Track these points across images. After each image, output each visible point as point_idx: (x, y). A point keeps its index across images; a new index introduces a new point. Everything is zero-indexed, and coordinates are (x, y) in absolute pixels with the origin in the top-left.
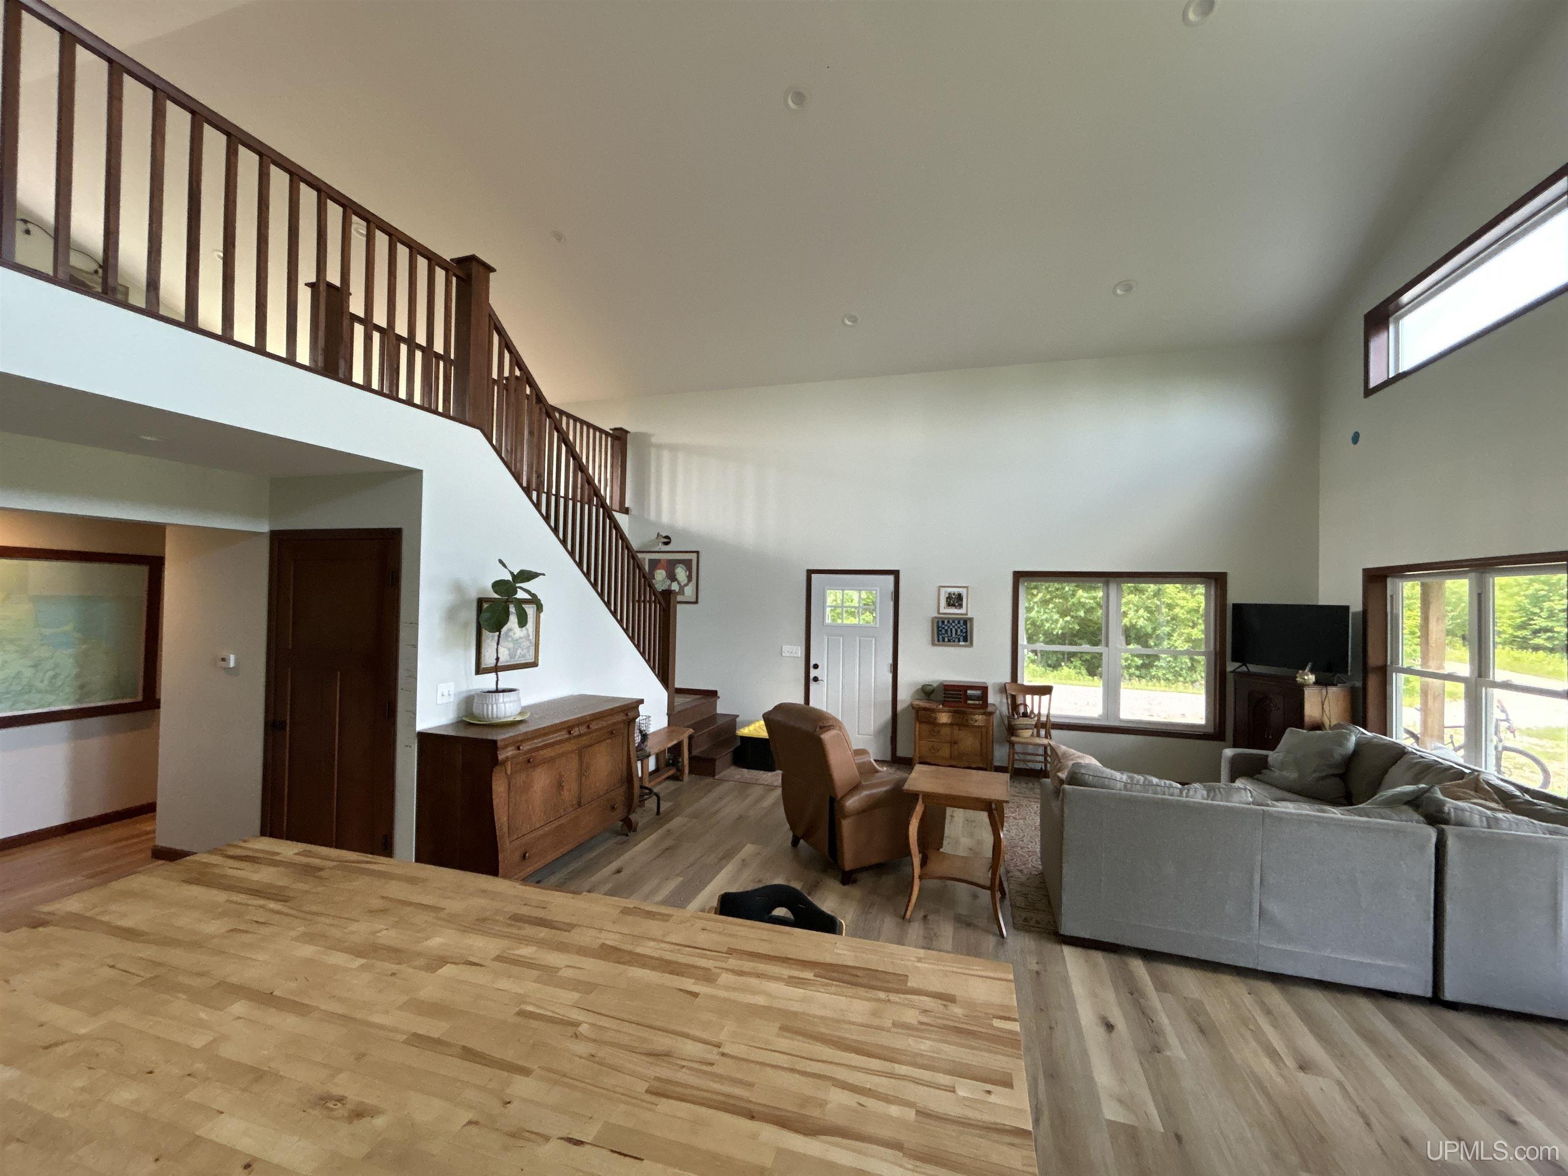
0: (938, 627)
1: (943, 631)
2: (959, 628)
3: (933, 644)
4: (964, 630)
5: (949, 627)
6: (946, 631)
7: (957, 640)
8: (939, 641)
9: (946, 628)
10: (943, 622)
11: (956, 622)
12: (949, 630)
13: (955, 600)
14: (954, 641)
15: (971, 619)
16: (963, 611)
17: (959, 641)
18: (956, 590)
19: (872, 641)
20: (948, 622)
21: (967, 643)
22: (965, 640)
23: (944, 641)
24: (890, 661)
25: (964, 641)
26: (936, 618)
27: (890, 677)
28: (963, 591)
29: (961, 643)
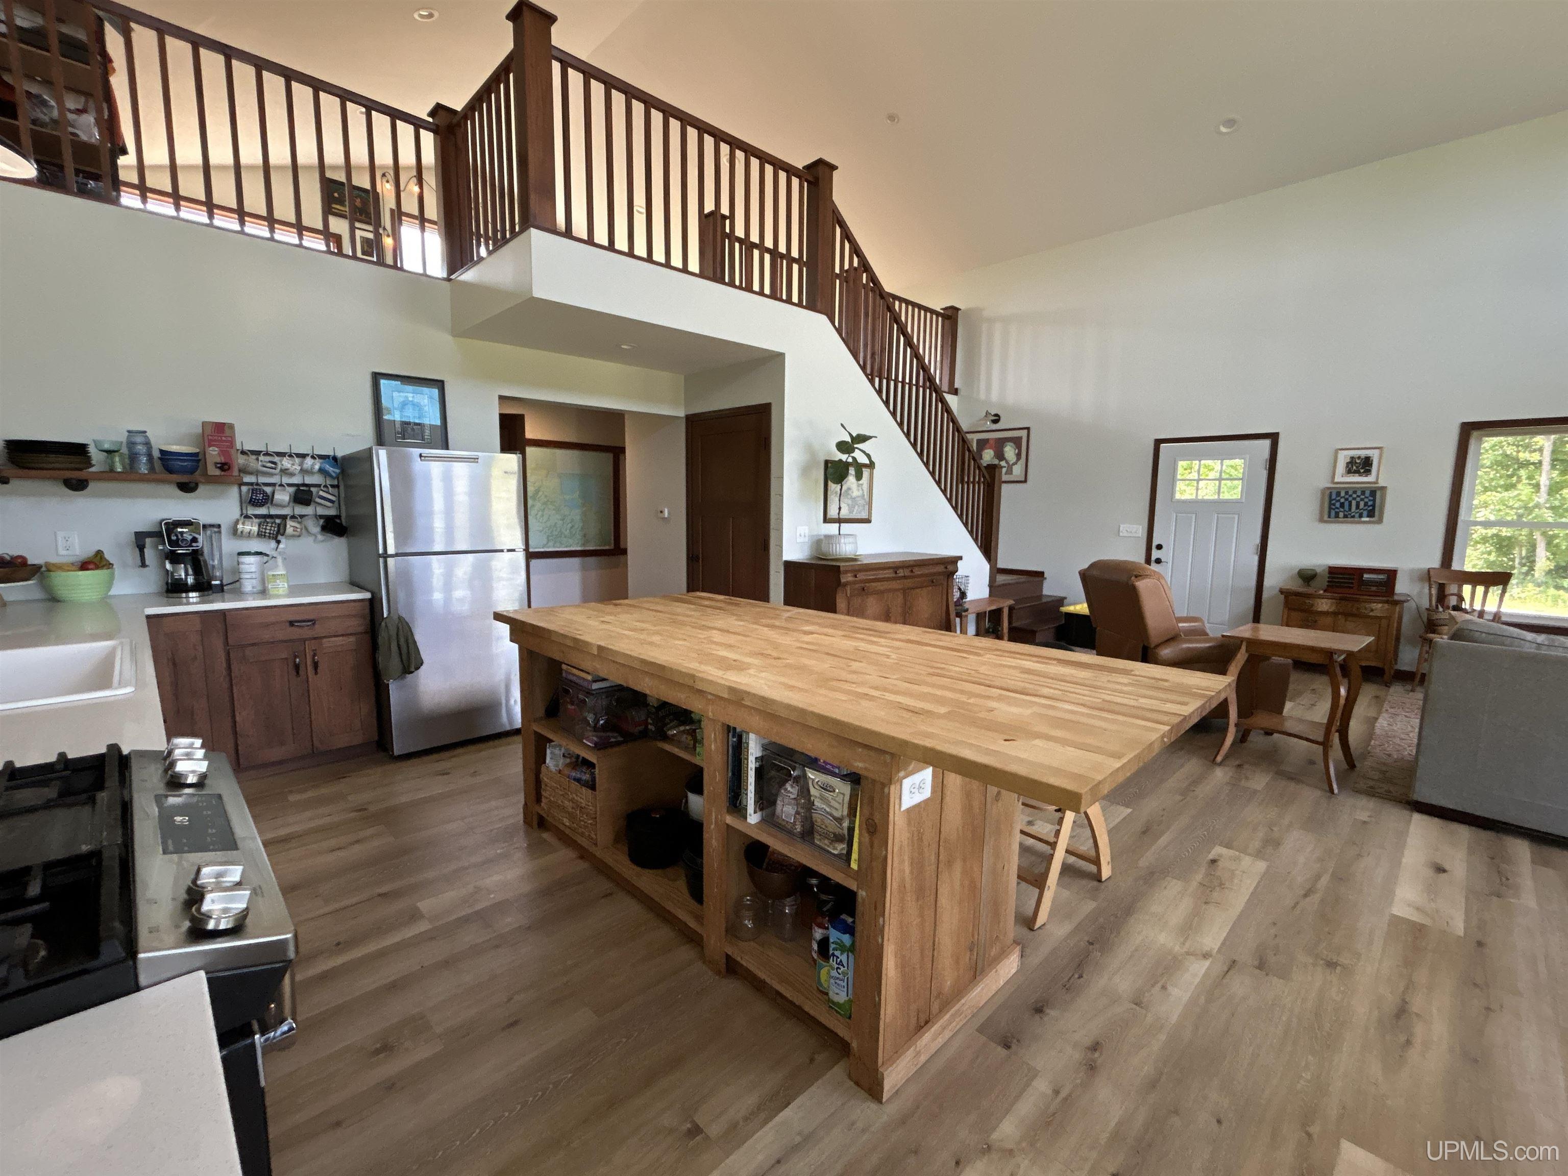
0: (1331, 500)
1: (1338, 505)
2: (1362, 500)
3: (1321, 520)
4: (1370, 503)
5: (1346, 499)
6: (1342, 505)
7: (1357, 515)
8: (1329, 517)
9: (1342, 500)
10: (1338, 494)
11: (1359, 493)
12: (1347, 504)
13: (1362, 465)
14: (1353, 517)
15: (1383, 489)
16: (1370, 478)
17: (1361, 516)
18: (1363, 453)
19: (1234, 518)
20: (1347, 493)
21: (1372, 519)
22: (1371, 514)
23: (1337, 516)
24: (1258, 541)
25: (1368, 516)
26: (1328, 488)
27: (1256, 559)
28: (1374, 455)
29: (1363, 519)
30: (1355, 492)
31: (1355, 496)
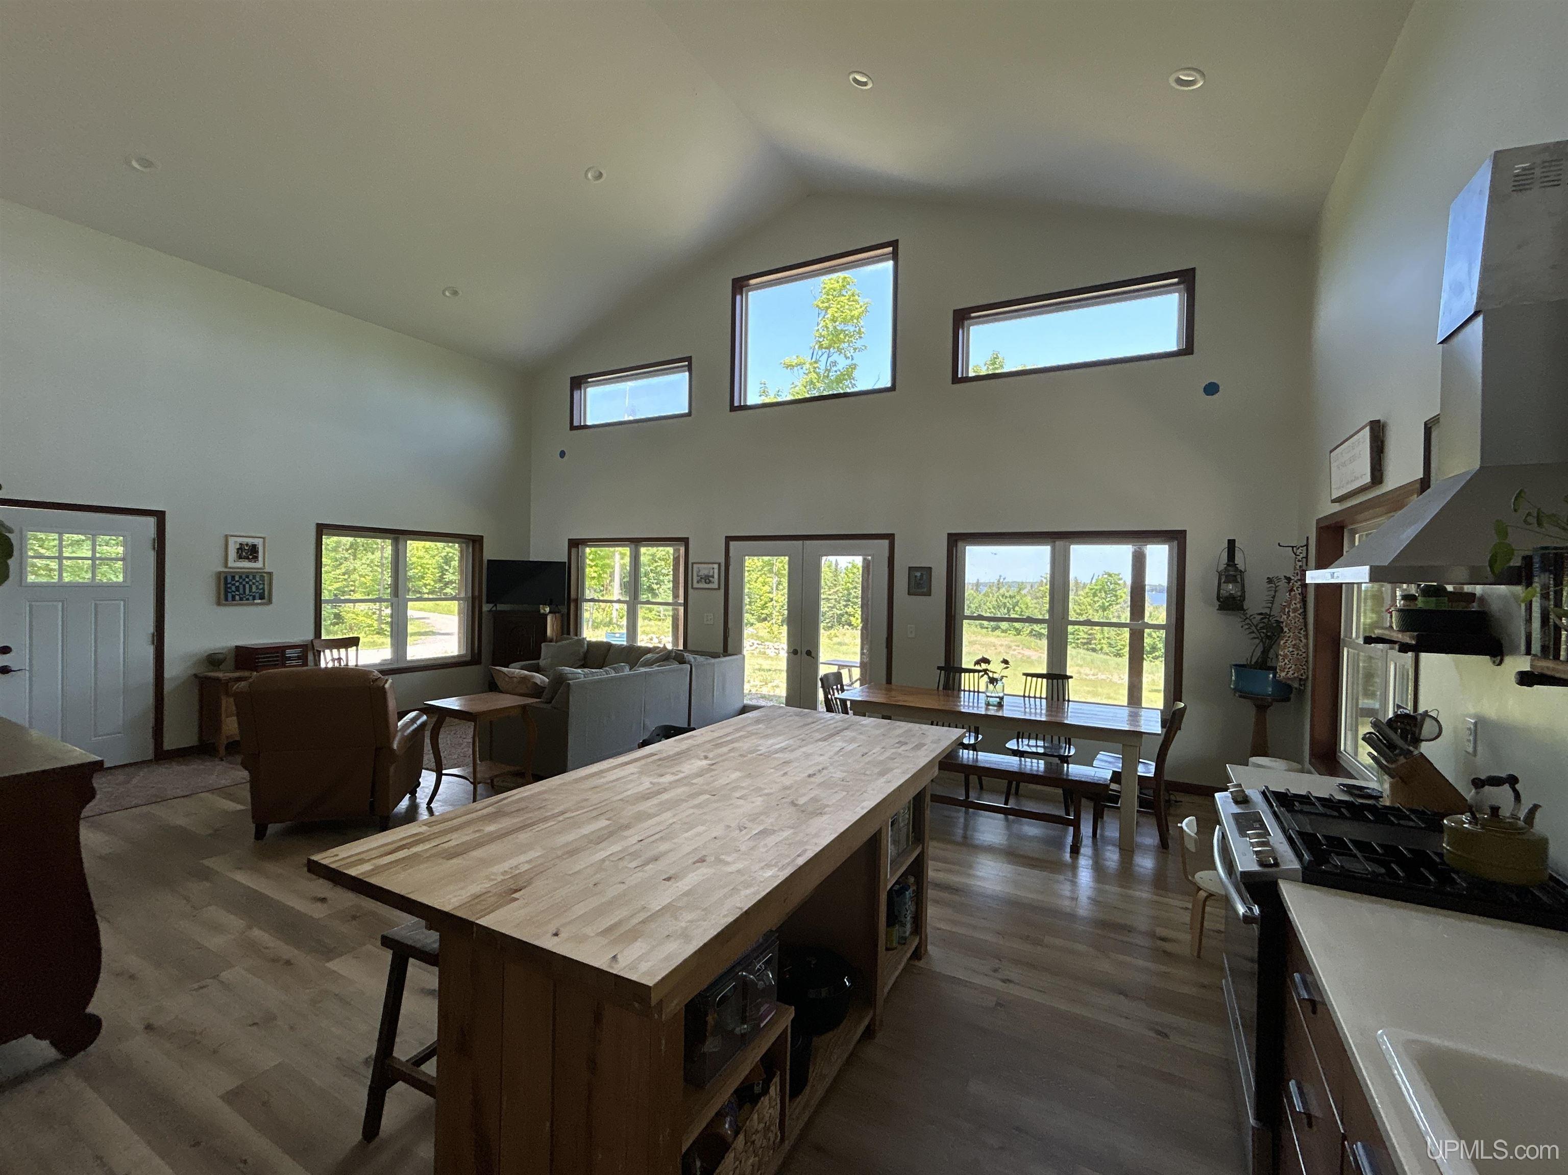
0: (226, 583)
1: (233, 588)
2: (254, 584)
4: (261, 587)
5: (241, 583)
6: (237, 589)
7: (251, 598)
8: (226, 600)
9: (237, 584)
10: (233, 578)
11: (251, 577)
12: (241, 587)
13: (249, 552)
14: (248, 599)
15: (270, 574)
16: (259, 564)
17: (254, 599)
18: (250, 541)
19: (119, 605)
20: (241, 577)
21: (263, 601)
22: (262, 597)
23: (233, 599)
24: (151, 629)
25: (260, 599)
26: (220, 573)
27: (150, 651)
28: (258, 542)
29: (256, 601)
30: (248, 577)
31: (247, 580)
